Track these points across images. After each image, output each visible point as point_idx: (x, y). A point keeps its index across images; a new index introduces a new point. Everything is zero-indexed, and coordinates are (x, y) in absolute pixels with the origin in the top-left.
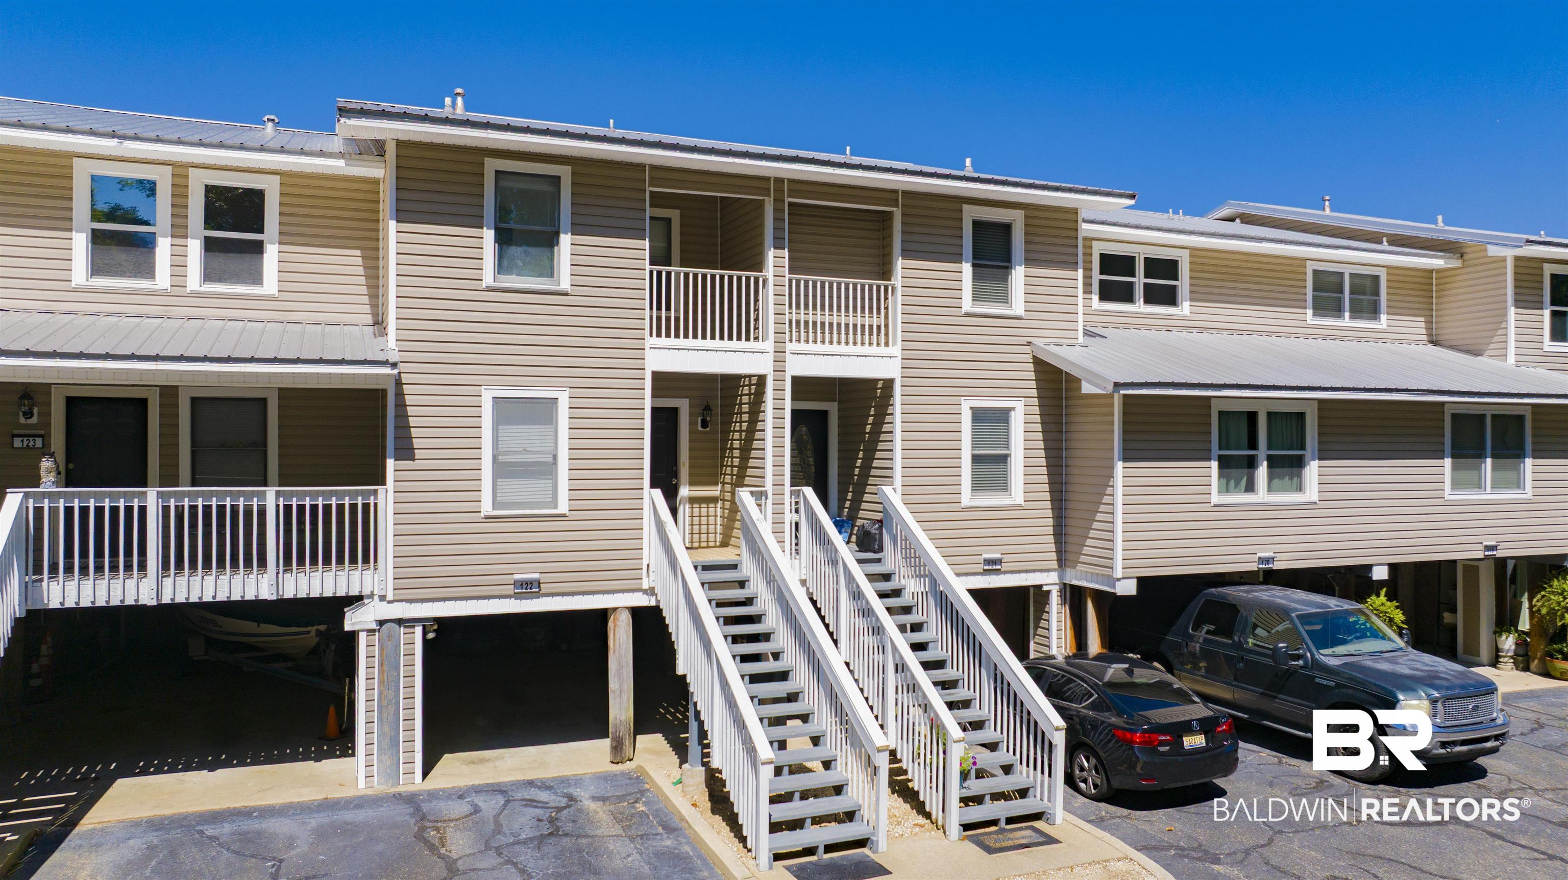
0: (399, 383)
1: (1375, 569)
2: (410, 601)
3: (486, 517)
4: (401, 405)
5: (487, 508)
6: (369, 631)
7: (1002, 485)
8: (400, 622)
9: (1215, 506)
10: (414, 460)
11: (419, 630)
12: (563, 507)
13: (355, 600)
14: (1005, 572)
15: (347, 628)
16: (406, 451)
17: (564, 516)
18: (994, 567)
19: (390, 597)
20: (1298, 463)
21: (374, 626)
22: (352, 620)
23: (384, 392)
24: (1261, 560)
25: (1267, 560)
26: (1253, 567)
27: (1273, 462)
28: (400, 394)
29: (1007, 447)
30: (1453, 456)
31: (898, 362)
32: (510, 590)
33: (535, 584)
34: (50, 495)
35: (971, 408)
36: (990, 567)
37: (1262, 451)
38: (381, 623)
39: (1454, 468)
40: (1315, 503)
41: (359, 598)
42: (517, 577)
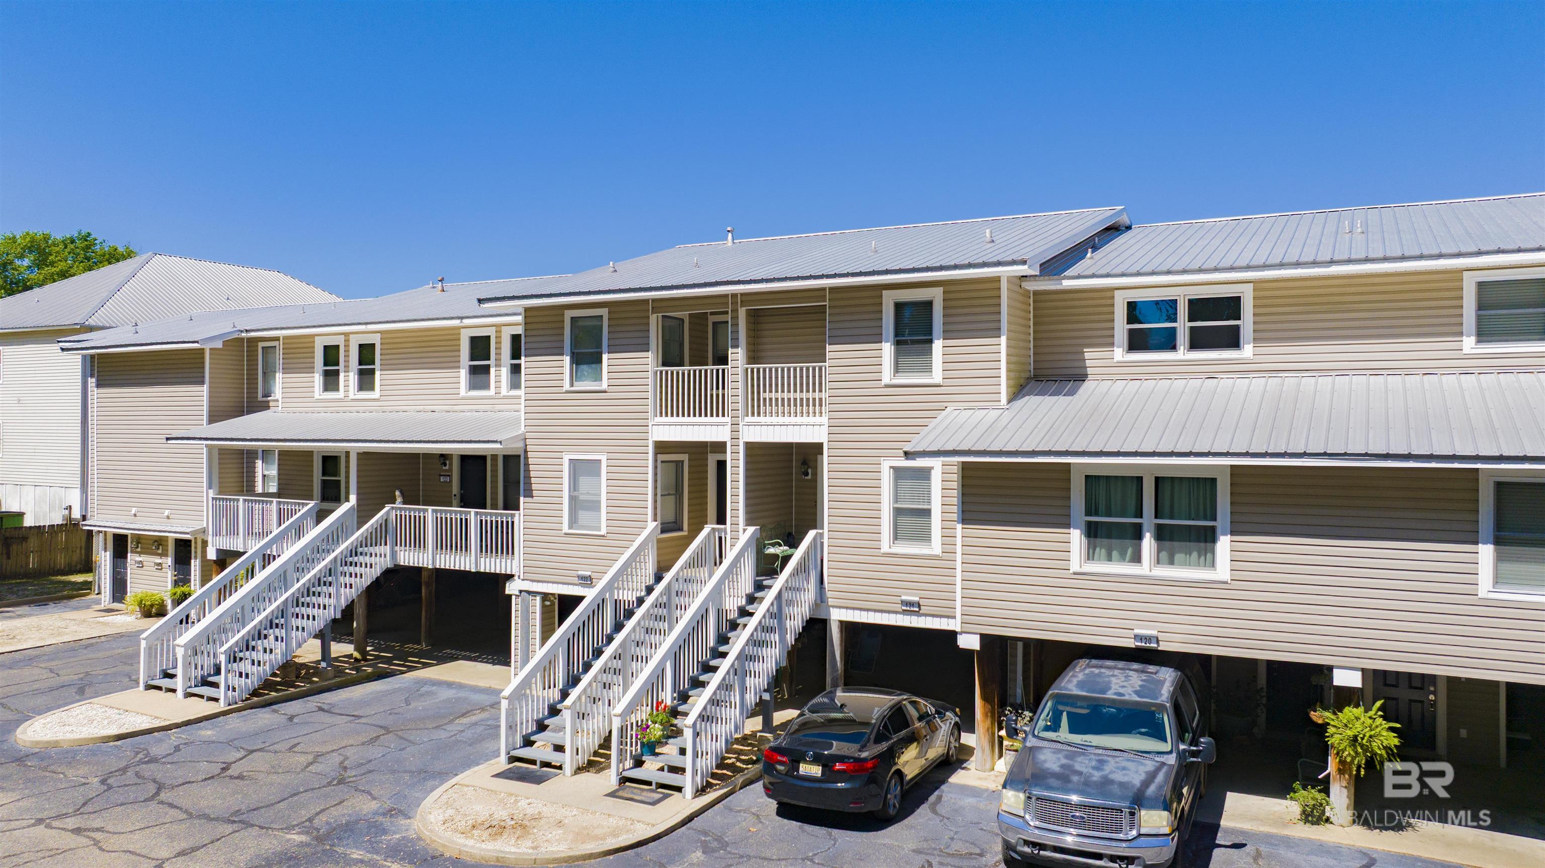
0: (526, 452)
1: (1336, 672)
2: (533, 581)
3: (565, 534)
4: (527, 464)
5: (566, 529)
6: (516, 595)
7: (924, 536)
8: (529, 592)
9: (1075, 574)
10: (532, 497)
11: (538, 598)
12: (603, 531)
13: (510, 577)
14: (926, 615)
15: (507, 592)
16: (529, 494)
17: (603, 536)
18: (912, 609)
19: (522, 577)
20: (1209, 537)
21: (518, 593)
22: (511, 588)
23: (519, 456)
24: (1137, 637)
25: (1148, 639)
26: (1131, 643)
27: (1161, 534)
28: (526, 458)
29: (929, 502)
30: (1498, 542)
31: (825, 430)
32: (576, 580)
33: (589, 579)
34: (401, 509)
35: (891, 467)
36: (908, 608)
37: (1148, 520)
38: (521, 591)
39: (1499, 558)
40: (1226, 583)
41: (512, 576)
42: (580, 573)
